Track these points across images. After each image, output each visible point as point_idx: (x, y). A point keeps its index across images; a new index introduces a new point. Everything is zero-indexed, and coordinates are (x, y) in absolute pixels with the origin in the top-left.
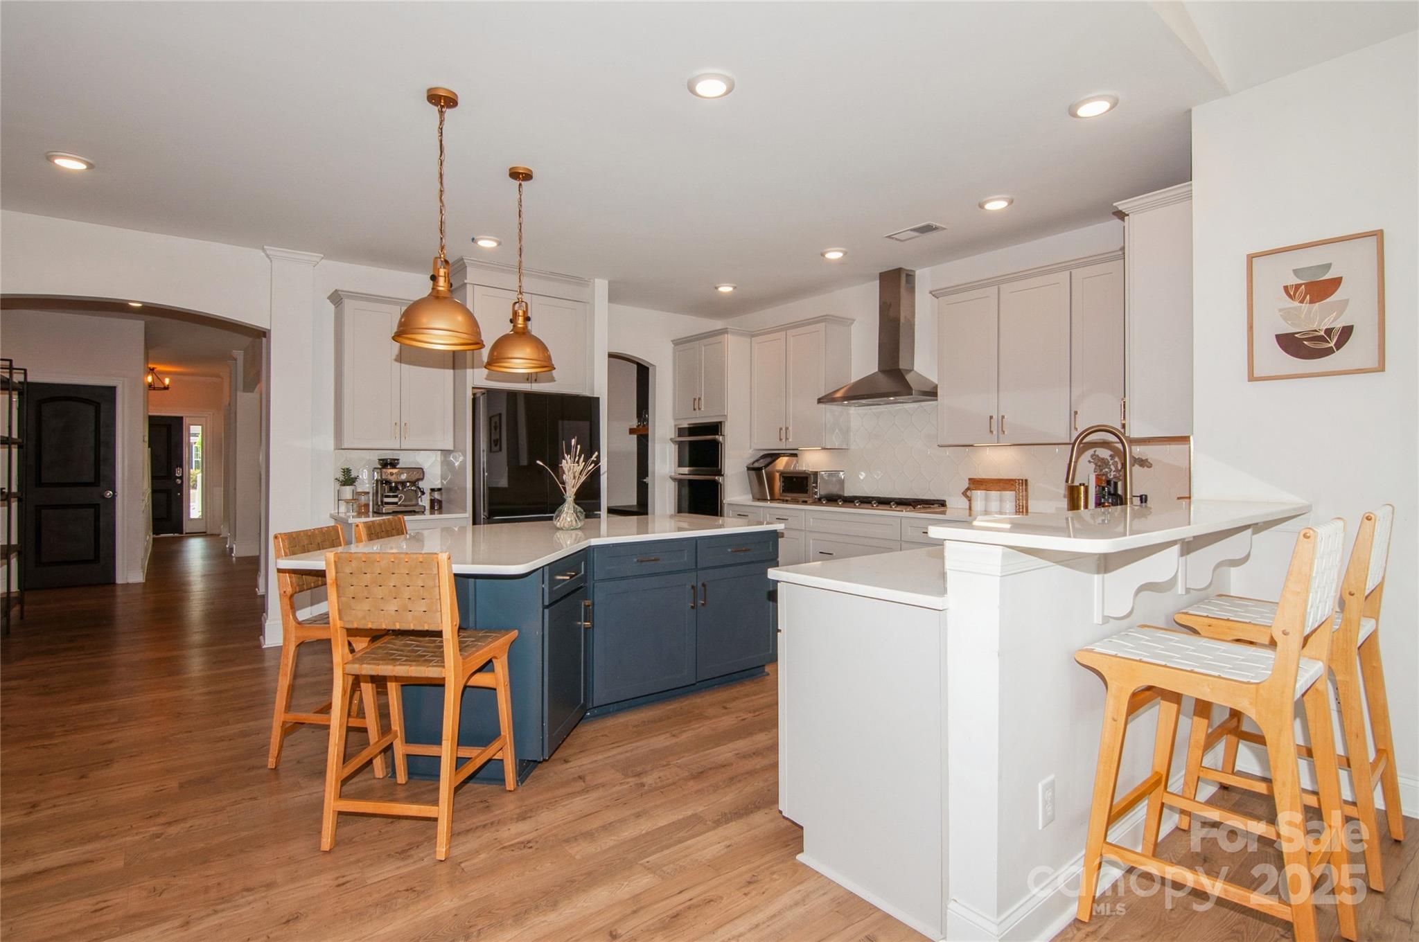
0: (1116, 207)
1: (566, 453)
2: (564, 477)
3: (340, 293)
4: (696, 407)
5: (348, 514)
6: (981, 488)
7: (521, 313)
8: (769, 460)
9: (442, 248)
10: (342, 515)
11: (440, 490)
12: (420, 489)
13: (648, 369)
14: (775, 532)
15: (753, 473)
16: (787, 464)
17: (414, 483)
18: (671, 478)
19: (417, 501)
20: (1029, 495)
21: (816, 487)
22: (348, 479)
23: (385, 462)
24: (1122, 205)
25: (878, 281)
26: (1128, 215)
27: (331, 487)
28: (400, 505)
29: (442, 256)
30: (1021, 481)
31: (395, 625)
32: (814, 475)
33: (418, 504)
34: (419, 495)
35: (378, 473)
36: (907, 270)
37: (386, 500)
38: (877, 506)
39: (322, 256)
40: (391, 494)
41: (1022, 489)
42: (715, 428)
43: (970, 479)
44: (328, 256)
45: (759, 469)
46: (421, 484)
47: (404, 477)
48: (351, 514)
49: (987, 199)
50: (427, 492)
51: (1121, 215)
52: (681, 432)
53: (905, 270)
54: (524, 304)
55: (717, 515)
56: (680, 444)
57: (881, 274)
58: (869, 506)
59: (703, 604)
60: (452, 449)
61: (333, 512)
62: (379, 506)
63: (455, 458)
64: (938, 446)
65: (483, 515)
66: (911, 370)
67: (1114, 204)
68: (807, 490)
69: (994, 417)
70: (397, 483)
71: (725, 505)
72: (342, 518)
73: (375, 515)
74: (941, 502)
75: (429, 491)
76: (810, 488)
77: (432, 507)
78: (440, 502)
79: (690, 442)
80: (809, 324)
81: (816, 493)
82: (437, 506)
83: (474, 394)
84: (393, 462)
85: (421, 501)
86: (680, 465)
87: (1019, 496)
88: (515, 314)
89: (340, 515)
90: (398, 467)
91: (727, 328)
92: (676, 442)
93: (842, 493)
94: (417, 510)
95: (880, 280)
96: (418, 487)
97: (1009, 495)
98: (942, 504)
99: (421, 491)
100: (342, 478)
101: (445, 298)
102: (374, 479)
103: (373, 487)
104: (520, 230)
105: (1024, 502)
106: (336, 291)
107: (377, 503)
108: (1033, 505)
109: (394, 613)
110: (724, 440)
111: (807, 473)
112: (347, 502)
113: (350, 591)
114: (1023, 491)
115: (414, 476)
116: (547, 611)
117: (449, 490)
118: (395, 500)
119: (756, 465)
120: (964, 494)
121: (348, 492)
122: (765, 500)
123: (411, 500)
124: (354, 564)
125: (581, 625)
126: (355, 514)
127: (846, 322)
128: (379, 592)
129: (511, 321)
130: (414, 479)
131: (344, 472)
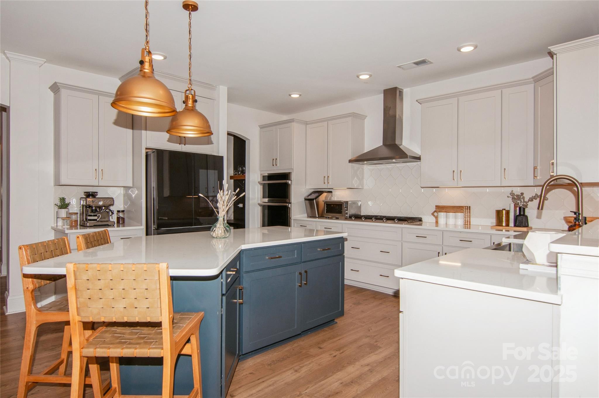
0: (550, 49)
1: (220, 189)
2: (218, 204)
3: (58, 84)
4: (274, 164)
5: (64, 227)
6: (443, 211)
7: (190, 96)
8: (317, 195)
9: (147, 42)
10: (60, 228)
11: (123, 211)
12: (111, 211)
13: (245, 141)
14: (342, 238)
15: (307, 202)
16: (326, 197)
17: (107, 207)
18: (259, 204)
19: (109, 218)
20: (471, 215)
21: (347, 210)
22: (63, 205)
23: (88, 194)
24: (553, 49)
25: (383, 94)
26: (556, 54)
27: (52, 210)
28: (98, 221)
29: (147, 48)
30: (466, 207)
31: (124, 319)
32: (346, 203)
33: (110, 220)
34: (111, 214)
35: (83, 201)
36: (400, 89)
37: (89, 218)
38: (386, 221)
39: (45, 60)
40: (92, 214)
41: (468, 211)
42: (286, 176)
43: (436, 206)
44: (49, 61)
45: (313, 200)
46: (112, 208)
47: (101, 203)
48: (66, 227)
49: (462, 45)
50: (115, 212)
51: (551, 55)
52: (264, 178)
53: (398, 88)
54: (193, 92)
55: (288, 226)
56: (264, 185)
57: (384, 90)
58: (371, 220)
59: (305, 284)
60: (132, 186)
61: (53, 226)
62: (84, 222)
63: (132, 191)
64: (421, 187)
65: (153, 227)
66: (402, 145)
67: (549, 48)
68: (342, 212)
69: (455, 171)
70: (96, 207)
71: (292, 220)
72: (60, 230)
73: (82, 227)
74: (419, 219)
75: (117, 212)
76: (343, 210)
77: (118, 222)
78: (123, 219)
79: (269, 184)
80: (343, 117)
81: (347, 214)
82: (121, 221)
83: (147, 153)
84: (93, 194)
85: (112, 218)
86: (264, 197)
87: (466, 216)
88: (187, 97)
89: (58, 227)
90: (97, 197)
91: (294, 119)
92: (261, 184)
93: (359, 213)
94: (109, 224)
95: (384, 94)
96: (110, 210)
97: (460, 215)
98: (420, 220)
99: (112, 212)
100: (59, 204)
101: (149, 77)
102: (80, 204)
103: (80, 210)
104: (190, 42)
105: (469, 219)
106: (55, 83)
107: (83, 220)
108: (474, 221)
109: (122, 309)
110: (291, 182)
111: (341, 202)
112: (63, 219)
113: (87, 294)
114: (467, 213)
115: (108, 202)
116: (224, 298)
117: (129, 211)
118: (96, 218)
119: (310, 197)
120: (433, 214)
121: (63, 213)
122: (315, 217)
123: (105, 218)
124: (90, 273)
125: (237, 302)
126: (69, 227)
127: (363, 117)
128: (110, 294)
129: (184, 102)
130: (107, 205)
131: (61, 200)
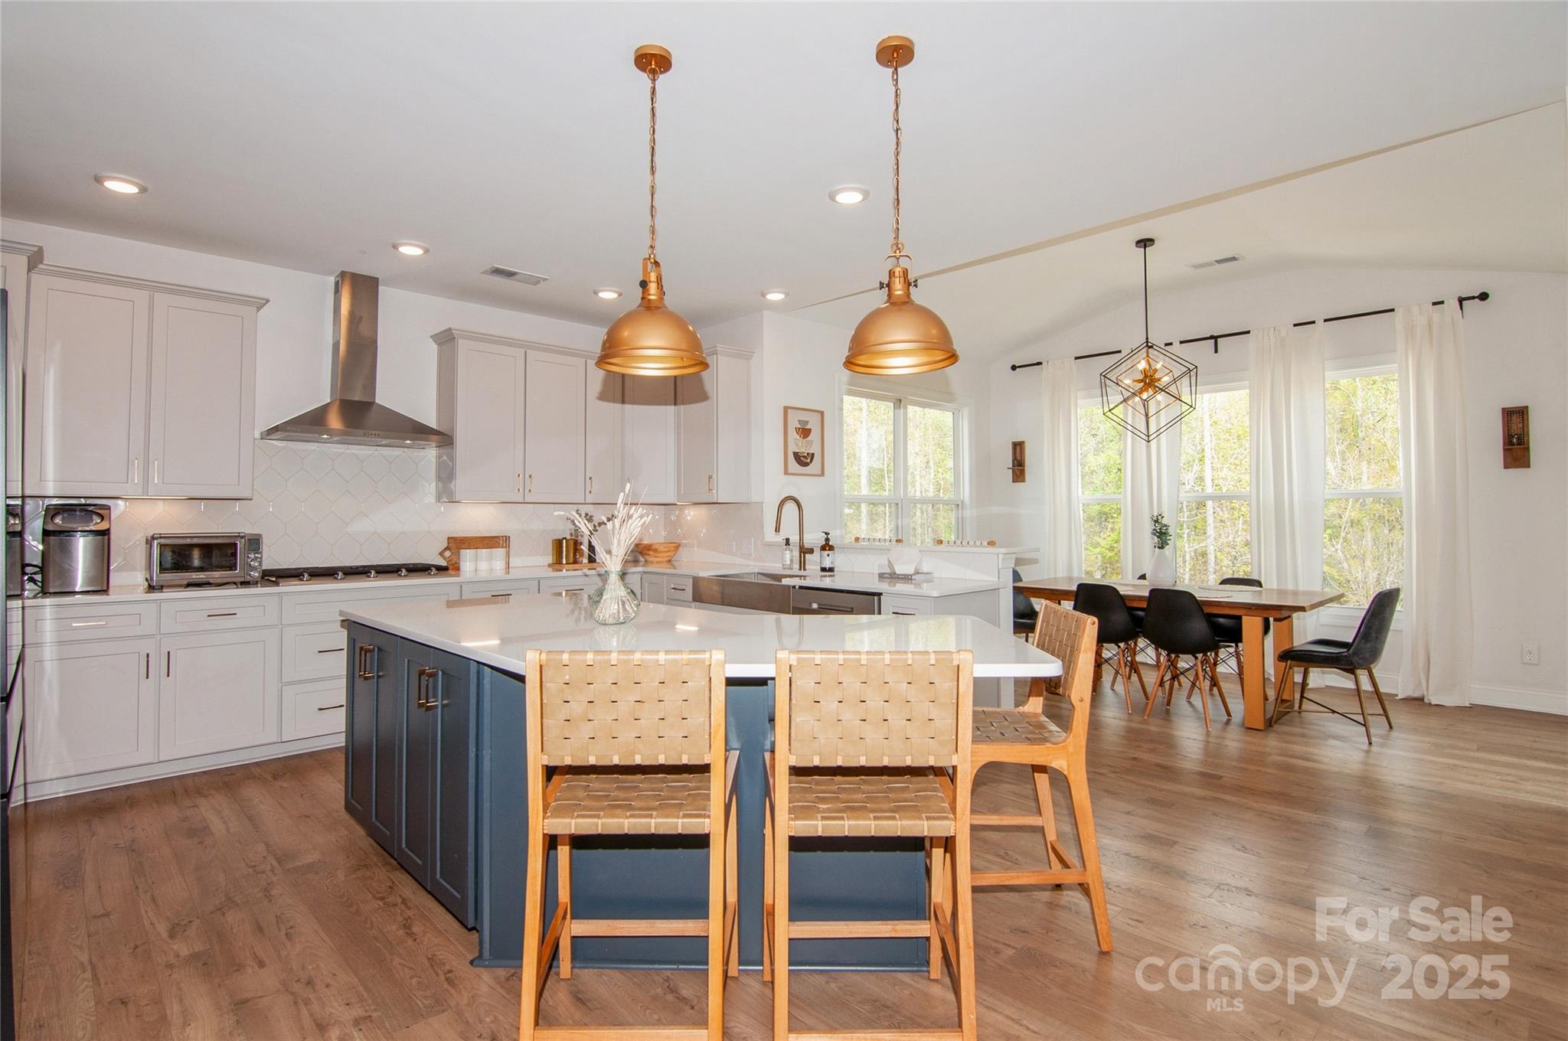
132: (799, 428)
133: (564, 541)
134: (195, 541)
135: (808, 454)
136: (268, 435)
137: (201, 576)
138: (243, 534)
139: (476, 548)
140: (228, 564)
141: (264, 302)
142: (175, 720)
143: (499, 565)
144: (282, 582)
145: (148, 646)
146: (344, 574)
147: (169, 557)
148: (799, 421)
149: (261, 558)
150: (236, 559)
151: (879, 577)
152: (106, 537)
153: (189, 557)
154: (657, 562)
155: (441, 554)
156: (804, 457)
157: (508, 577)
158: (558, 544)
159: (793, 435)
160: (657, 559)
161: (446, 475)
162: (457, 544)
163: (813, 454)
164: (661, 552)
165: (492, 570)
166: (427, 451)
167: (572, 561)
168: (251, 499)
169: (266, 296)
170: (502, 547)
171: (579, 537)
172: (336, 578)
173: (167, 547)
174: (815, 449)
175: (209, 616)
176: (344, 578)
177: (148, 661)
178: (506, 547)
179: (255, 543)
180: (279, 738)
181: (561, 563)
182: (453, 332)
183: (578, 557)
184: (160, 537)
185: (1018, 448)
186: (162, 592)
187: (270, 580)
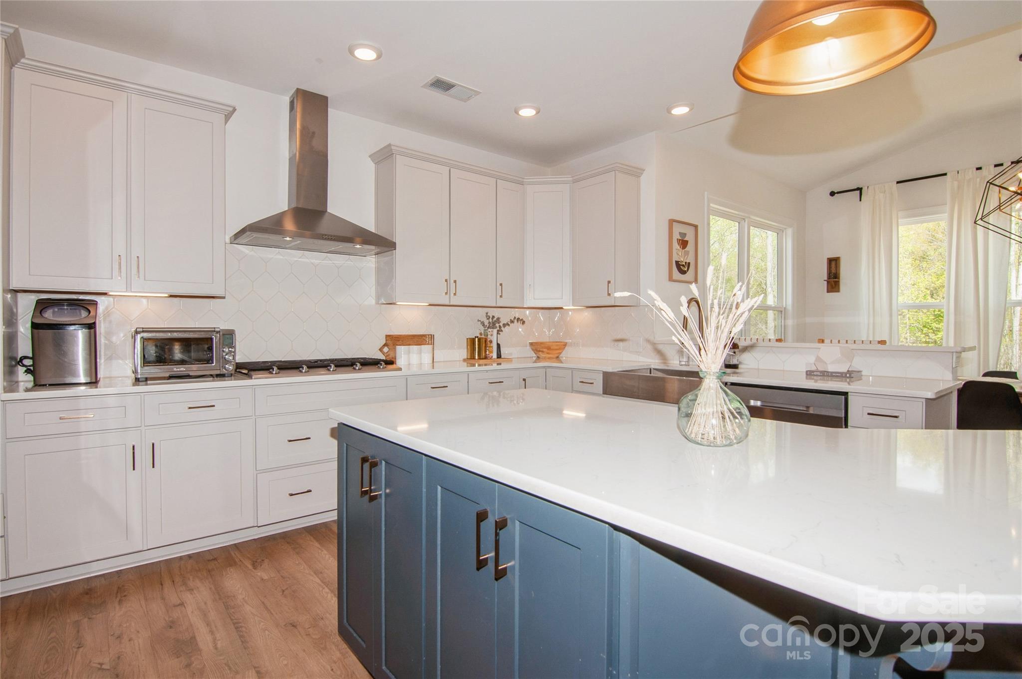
132: (680, 240)
133: (477, 339)
134: (175, 335)
135: (686, 263)
136: (235, 240)
137: (181, 369)
138: (218, 330)
139: (409, 345)
140: (205, 357)
141: (231, 109)
142: (161, 509)
143: (426, 358)
144: (255, 375)
145: (132, 439)
146: (308, 367)
147: (152, 351)
148: (680, 233)
149: (234, 352)
150: (212, 353)
151: (807, 374)
152: (93, 330)
153: (171, 350)
154: (549, 358)
155: (381, 350)
156: (683, 266)
157: (436, 371)
158: (472, 341)
159: (676, 246)
160: (549, 356)
161: (385, 279)
162: (394, 341)
163: (689, 263)
164: (553, 349)
165: (421, 364)
166: (368, 258)
167: (484, 357)
168: (224, 298)
169: (233, 103)
170: (428, 344)
171: (489, 336)
172: (301, 372)
173: (150, 341)
174: (690, 259)
175: (190, 408)
176: (308, 371)
177: (134, 453)
178: (431, 344)
179: (229, 336)
180: (256, 523)
181: (474, 358)
182: (393, 147)
183: (487, 353)
184: (143, 332)
185: (833, 263)
186: (147, 385)
187: (241, 373)
